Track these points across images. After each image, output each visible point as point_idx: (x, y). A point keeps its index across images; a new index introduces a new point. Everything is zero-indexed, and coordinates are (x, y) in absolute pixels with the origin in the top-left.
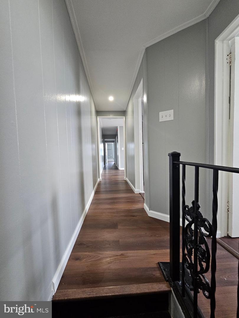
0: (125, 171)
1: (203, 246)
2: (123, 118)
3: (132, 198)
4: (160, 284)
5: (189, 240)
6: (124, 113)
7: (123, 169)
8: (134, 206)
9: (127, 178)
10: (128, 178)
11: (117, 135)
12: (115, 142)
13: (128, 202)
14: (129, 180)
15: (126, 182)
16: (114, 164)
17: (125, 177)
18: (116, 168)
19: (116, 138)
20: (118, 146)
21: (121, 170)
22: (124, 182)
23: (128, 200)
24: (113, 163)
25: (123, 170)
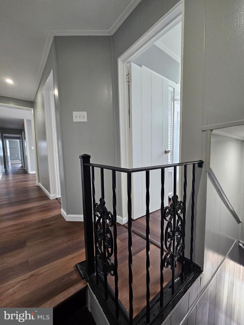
0: (37, 176)
1: (109, 235)
2: (30, 110)
3: (46, 205)
4: (76, 285)
5: (99, 233)
6: (31, 104)
7: (34, 172)
8: (49, 214)
9: (39, 183)
10: (41, 184)
11: (24, 130)
12: (22, 139)
13: (41, 211)
14: (43, 185)
15: (39, 188)
16: (22, 167)
17: (37, 183)
18: (24, 171)
19: (23, 133)
20: (26, 144)
21: (32, 174)
22: (36, 188)
23: (41, 209)
24: (21, 165)
25: (35, 174)
